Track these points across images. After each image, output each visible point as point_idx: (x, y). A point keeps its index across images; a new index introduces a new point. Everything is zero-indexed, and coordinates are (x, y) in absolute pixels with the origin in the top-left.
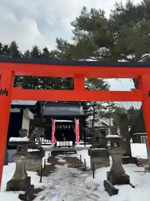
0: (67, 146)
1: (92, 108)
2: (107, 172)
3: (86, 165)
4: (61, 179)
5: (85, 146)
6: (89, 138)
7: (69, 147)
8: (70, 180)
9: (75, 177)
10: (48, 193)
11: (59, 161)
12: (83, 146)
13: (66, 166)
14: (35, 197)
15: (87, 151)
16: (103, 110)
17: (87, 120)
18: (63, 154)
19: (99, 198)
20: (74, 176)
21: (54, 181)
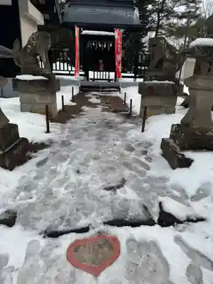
0: (106, 79)
1: (155, 16)
2: (173, 125)
3: (133, 110)
4: (86, 130)
5: (135, 80)
6: (143, 68)
7: (109, 80)
8: (99, 132)
9: (111, 127)
10: (54, 153)
11: (90, 100)
12: (132, 80)
13: (100, 108)
14: (30, 158)
15: (136, 89)
16: (175, 21)
17: (144, 40)
18: (99, 91)
19: (148, 170)
20: (109, 125)
21: (72, 132)
